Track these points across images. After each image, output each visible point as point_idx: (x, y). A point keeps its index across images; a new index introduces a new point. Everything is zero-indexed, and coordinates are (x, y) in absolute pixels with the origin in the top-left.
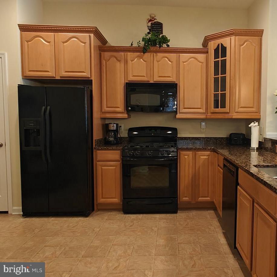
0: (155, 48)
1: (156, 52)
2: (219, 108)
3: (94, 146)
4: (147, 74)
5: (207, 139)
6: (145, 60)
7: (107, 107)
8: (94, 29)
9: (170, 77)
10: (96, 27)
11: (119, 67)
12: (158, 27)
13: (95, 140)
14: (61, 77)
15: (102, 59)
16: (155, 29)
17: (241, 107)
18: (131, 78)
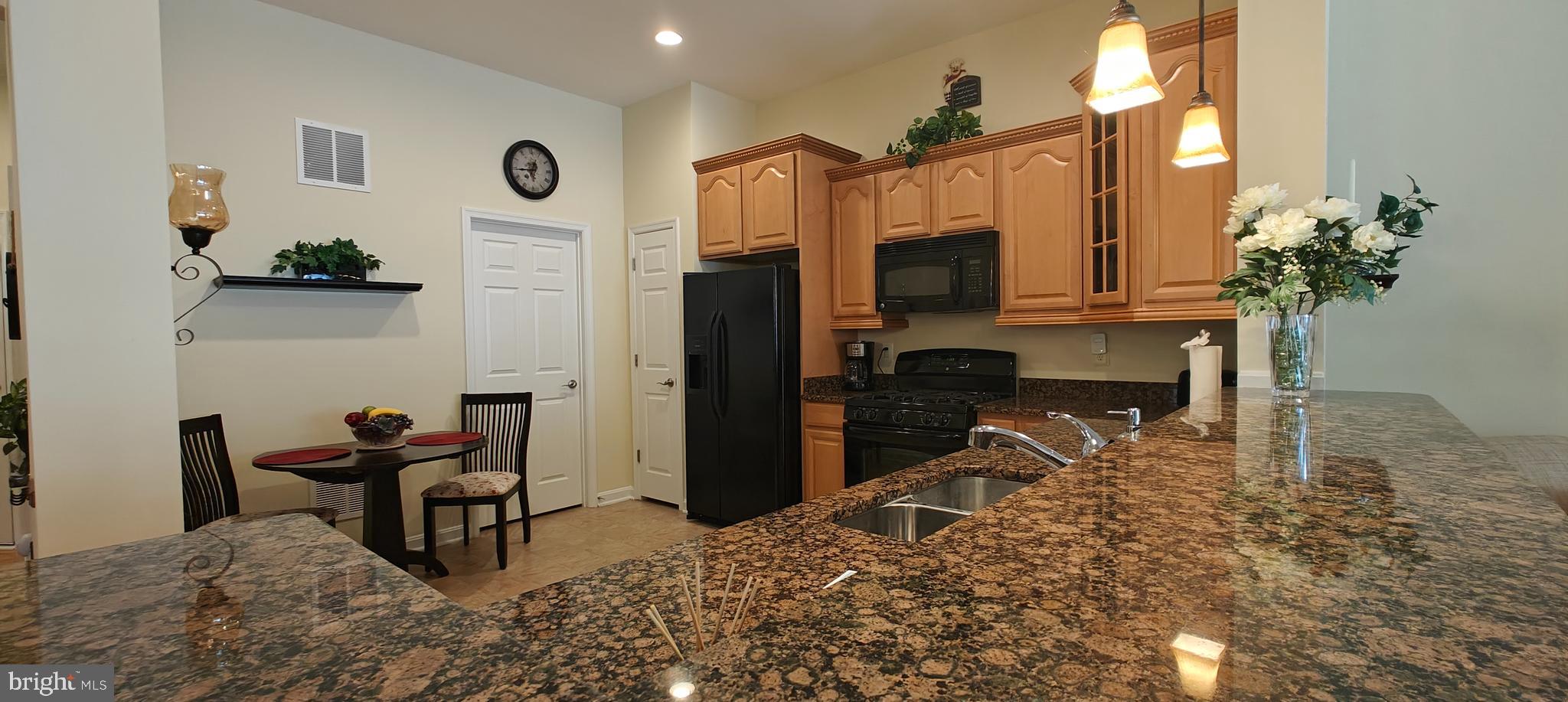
0: (939, 149)
1: (943, 158)
2: (1102, 292)
3: (802, 393)
4: (923, 218)
5: (1112, 385)
6: (919, 182)
7: (843, 305)
8: (799, 139)
9: (978, 215)
10: (802, 134)
11: (865, 208)
12: (970, 88)
13: (805, 379)
14: (751, 250)
15: (833, 198)
16: (962, 95)
17: (1167, 285)
18: (891, 232)
